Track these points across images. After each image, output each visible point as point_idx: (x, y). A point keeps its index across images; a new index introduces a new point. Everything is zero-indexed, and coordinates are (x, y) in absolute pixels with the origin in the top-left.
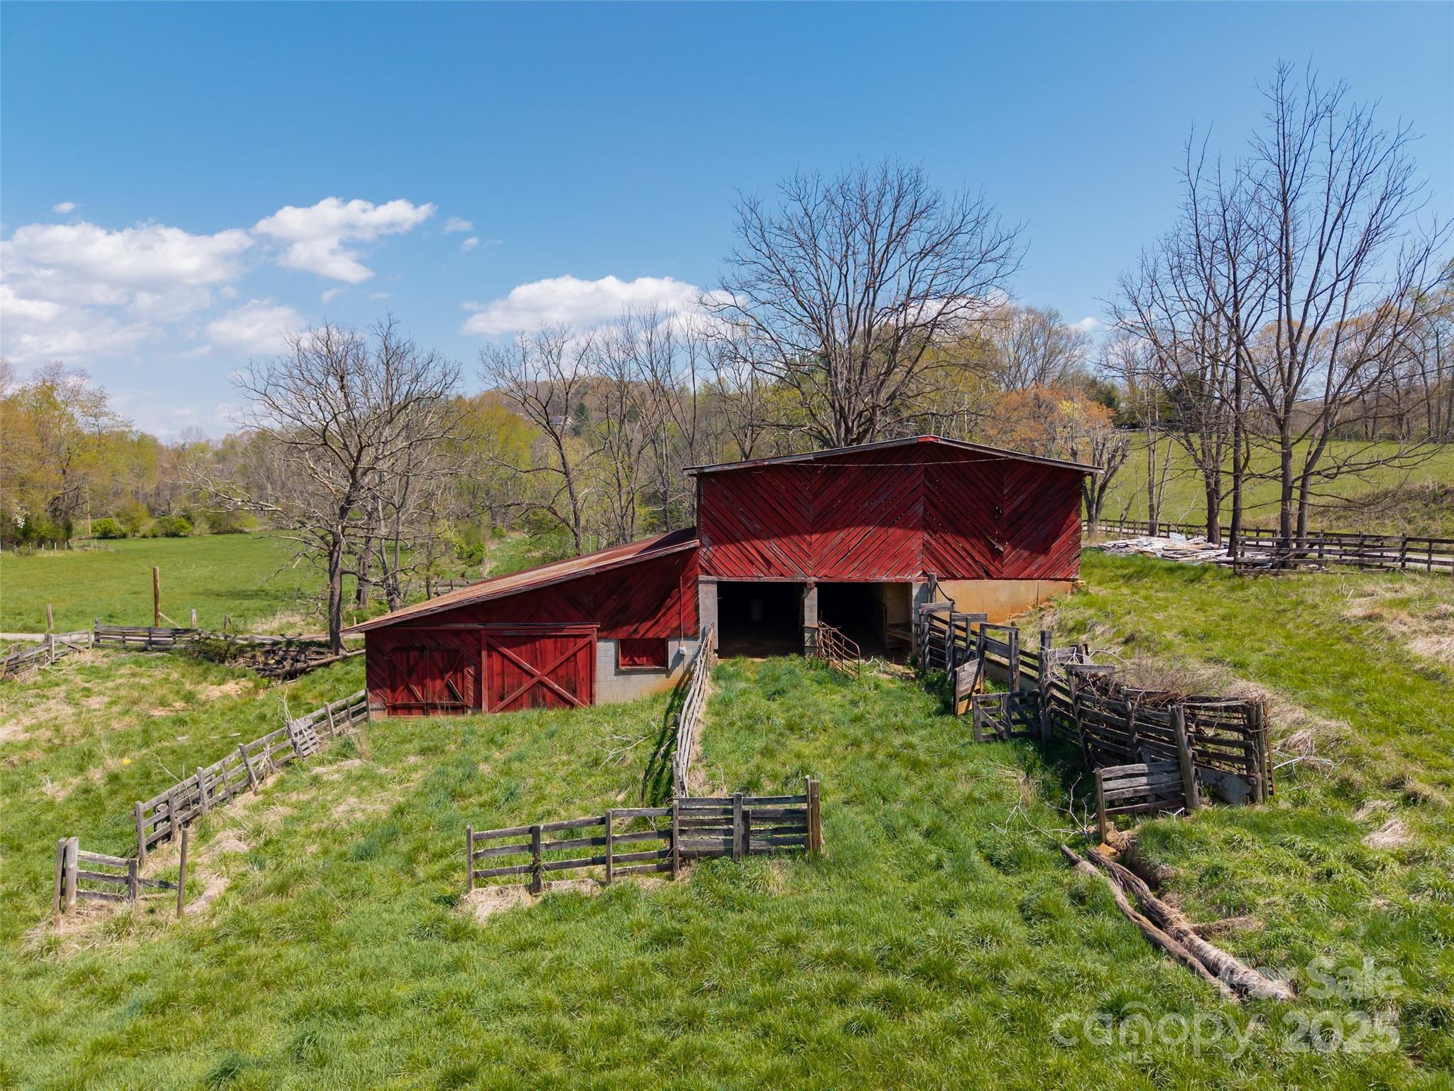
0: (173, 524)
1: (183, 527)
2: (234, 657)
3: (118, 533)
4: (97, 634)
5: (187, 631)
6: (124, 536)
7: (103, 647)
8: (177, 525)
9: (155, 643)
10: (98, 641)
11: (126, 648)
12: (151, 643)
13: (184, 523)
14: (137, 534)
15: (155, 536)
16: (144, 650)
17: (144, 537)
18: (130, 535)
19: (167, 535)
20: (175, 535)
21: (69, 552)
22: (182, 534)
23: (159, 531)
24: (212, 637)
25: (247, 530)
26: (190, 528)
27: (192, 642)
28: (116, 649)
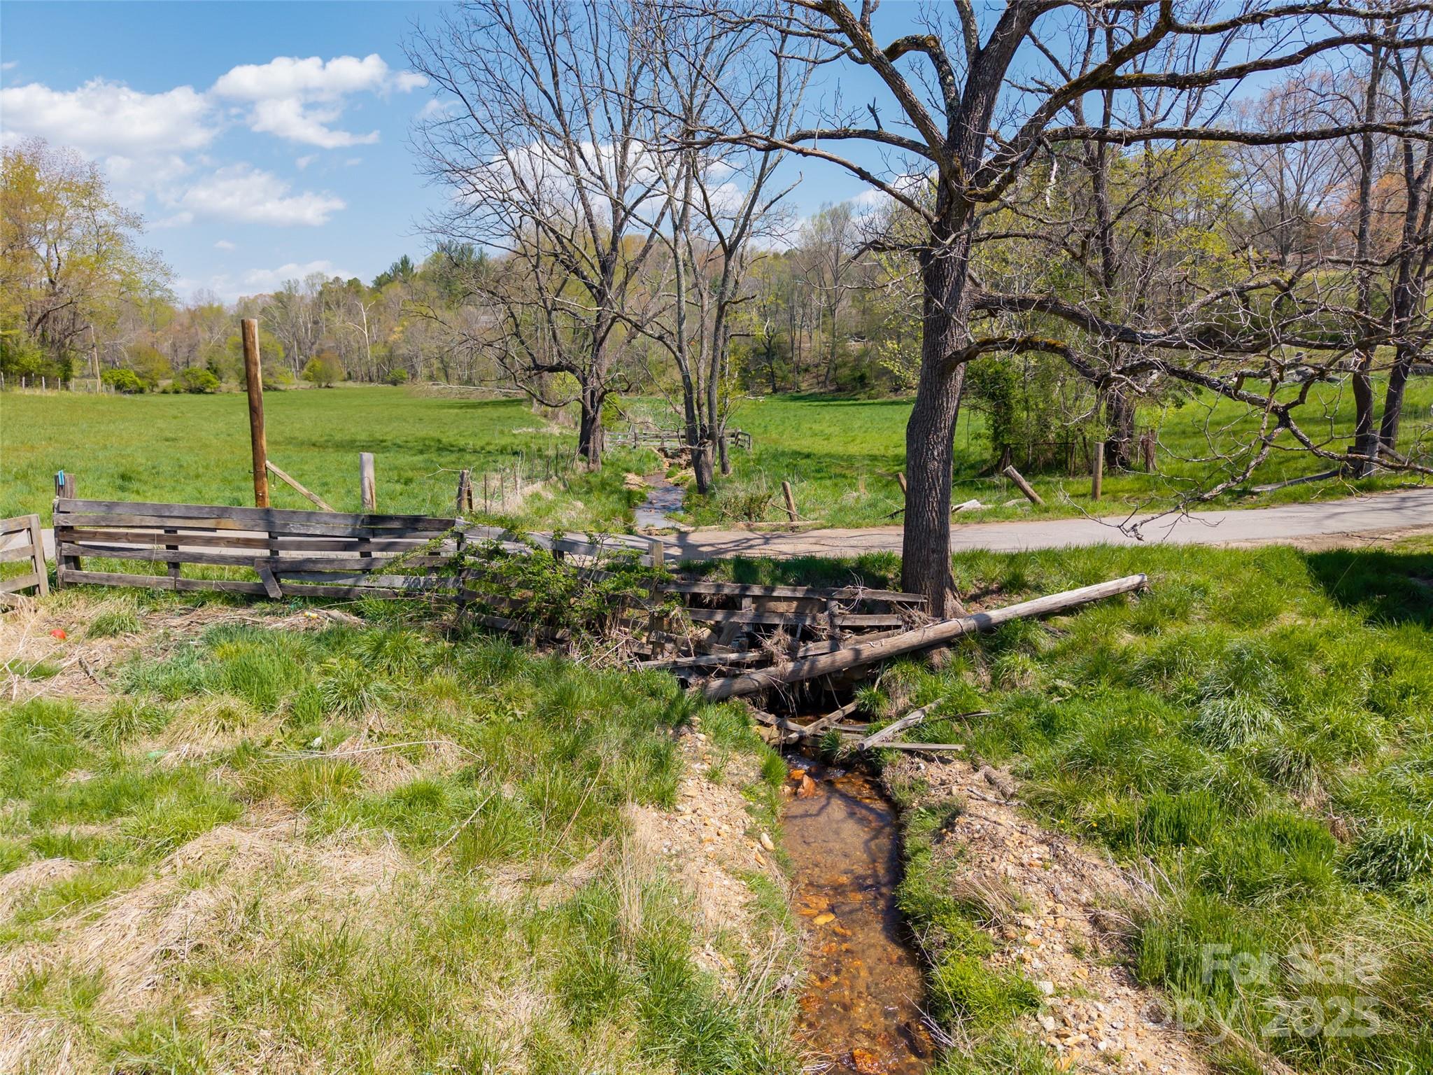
0: (197, 378)
1: (209, 381)
2: (596, 624)
3: (133, 387)
4: (64, 533)
5: (413, 524)
6: (141, 391)
7: (95, 588)
8: (202, 379)
9: (296, 570)
10: (73, 561)
11: (181, 590)
12: (278, 570)
13: (211, 377)
14: (156, 389)
15: (177, 392)
16: (256, 596)
17: (164, 392)
18: (148, 391)
19: (191, 391)
20: (200, 391)
21: (64, 392)
22: (208, 390)
23: (182, 385)
24: (507, 546)
25: (281, 387)
26: (218, 383)
27: (436, 565)
28: (146, 595)
